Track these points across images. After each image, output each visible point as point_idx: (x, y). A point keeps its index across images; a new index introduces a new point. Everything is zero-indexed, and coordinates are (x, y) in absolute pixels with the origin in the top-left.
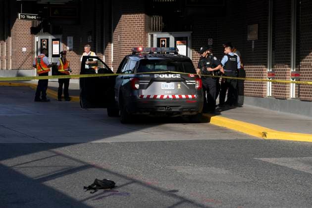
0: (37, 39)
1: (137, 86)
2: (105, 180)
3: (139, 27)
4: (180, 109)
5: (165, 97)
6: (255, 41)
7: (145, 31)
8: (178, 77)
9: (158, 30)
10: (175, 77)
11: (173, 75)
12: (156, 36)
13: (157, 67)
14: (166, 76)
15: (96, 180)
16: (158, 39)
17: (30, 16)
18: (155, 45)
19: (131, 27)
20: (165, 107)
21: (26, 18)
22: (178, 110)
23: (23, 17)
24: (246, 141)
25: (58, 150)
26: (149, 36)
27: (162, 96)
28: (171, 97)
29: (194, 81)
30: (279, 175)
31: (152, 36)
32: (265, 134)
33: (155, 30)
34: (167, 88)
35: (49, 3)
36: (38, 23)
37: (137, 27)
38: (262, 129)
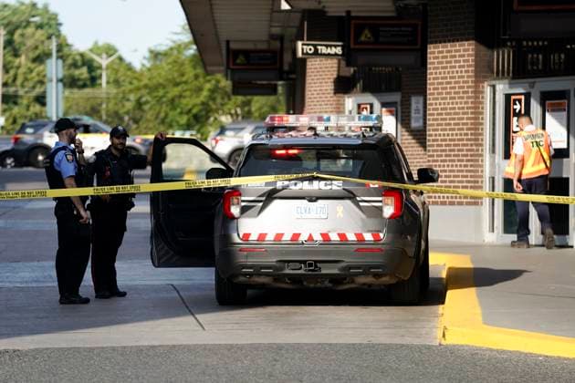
0: (350, 103)
1: (236, 211)
3: (463, 66)
4: (341, 269)
5: (304, 237)
7: (476, 76)
8: (334, 188)
9: (503, 74)
10: (329, 187)
11: (323, 183)
12: (500, 88)
14: (305, 186)
17: (327, 46)
19: (446, 68)
20: (304, 262)
21: (317, 54)
22: (336, 271)
23: (310, 49)
26: (488, 90)
27: (296, 236)
28: (317, 237)
29: (380, 199)
31: (494, 89)
32: (444, 331)
33: (500, 75)
34: (309, 216)
35: (348, 12)
37: (460, 67)
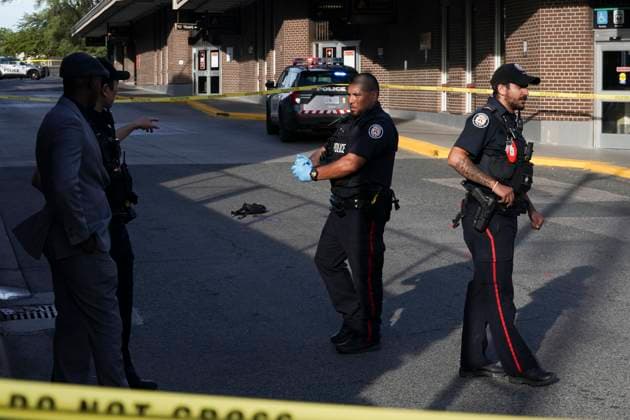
0: (195, 50)
1: (298, 100)
2: (254, 204)
3: (303, 36)
5: (329, 112)
6: (429, 51)
7: (309, 40)
8: (342, 90)
9: (324, 39)
10: (340, 90)
11: (337, 88)
12: (321, 45)
13: (320, 79)
14: (329, 89)
15: (245, 204)
16: (324, 49)
17: (187, 25)
18: (320, 55)
21: (183, 28)
23: (180, 27)
24: (415, 160)
25: (228, 171)
26: (314, 46)
27: (325, 112)
28: (335, 112)
30: (447, 197)
31: (317, 46)
32: (436, 153)
34: (330, 103)
35: (207, 11)
36: (195, 33)
37: (301, 36)
38: (434, 147)
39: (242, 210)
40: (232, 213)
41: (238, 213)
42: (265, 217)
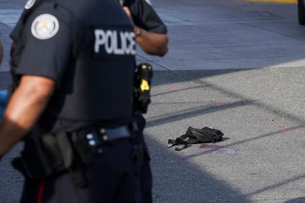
2: (206, 128)
39: (184, 136)
40: (170, 141)
41: (179, 141)
42: (217, 148)
